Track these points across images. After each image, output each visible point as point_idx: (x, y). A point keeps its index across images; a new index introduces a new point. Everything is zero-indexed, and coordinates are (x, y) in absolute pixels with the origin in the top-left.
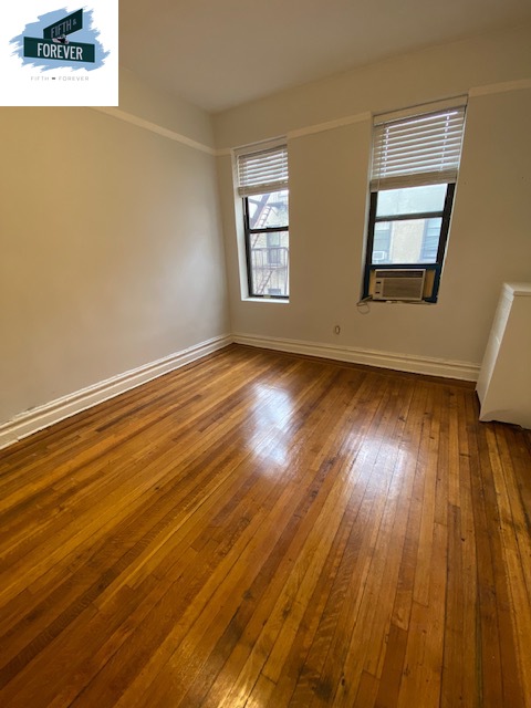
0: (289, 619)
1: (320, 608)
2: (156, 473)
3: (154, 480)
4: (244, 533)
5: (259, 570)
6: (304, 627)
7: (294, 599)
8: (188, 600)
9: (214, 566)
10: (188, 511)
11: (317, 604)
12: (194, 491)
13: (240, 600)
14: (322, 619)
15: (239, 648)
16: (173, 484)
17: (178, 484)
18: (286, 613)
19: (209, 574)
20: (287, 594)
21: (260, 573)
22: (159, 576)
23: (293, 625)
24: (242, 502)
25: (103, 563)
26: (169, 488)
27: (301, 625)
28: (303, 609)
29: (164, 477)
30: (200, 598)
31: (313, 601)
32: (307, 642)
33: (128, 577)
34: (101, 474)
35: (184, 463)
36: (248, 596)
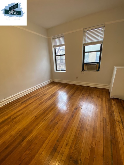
0: (67, 146)
1: (75, 143)
2: (35, 113)
3: (35, 114)
4: (56, 126)
5: (60, 135)
6: (71, 148)
7: (68, 141)
8: (43, 143)
9: (49, 134)
10: (43, 121)
11: (74, 142)
12: (44, 117)
13: (56, 142)
14: (75, 146)
15: (56, 154)
16: (39, 115)
17: (41, 115)
18: (67, 145)
19: (48, 136)
20: (67, 140)
21: (60, 136)
22: (36, 137)
23: (68, 147)
24: (56, 119)
25: (23, 135)
26: (38, 116)
27: (70, 147)
28: (71, 143)
29: (37, 114)
30: (47, 142)
31: (73, 142)
32: (72, 151)
33: (29, 138)
34: (22, 113)
35: (42, 110)
36: (58, 141)
